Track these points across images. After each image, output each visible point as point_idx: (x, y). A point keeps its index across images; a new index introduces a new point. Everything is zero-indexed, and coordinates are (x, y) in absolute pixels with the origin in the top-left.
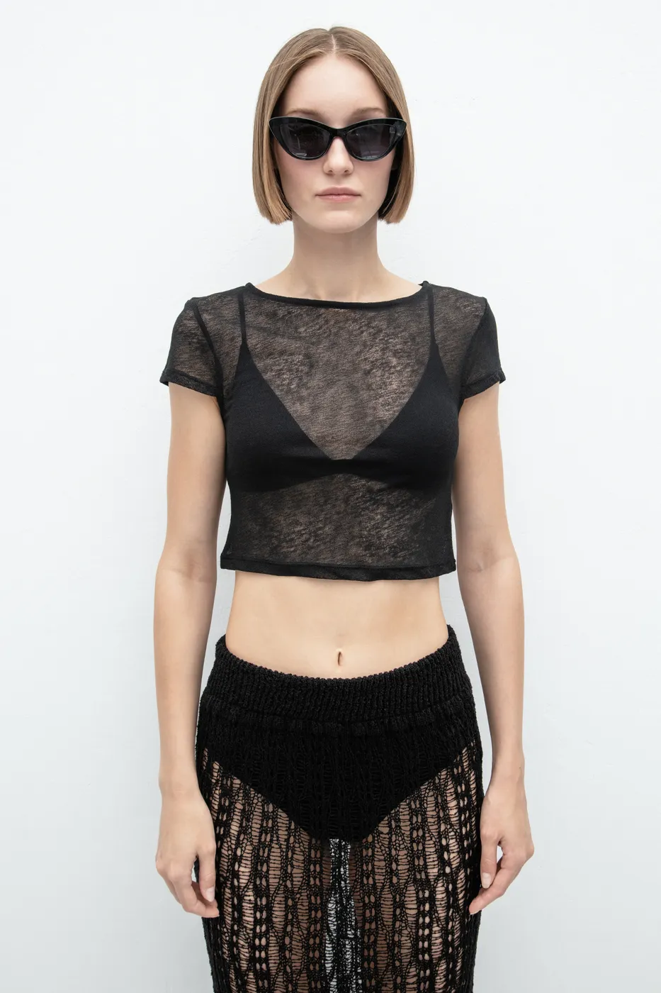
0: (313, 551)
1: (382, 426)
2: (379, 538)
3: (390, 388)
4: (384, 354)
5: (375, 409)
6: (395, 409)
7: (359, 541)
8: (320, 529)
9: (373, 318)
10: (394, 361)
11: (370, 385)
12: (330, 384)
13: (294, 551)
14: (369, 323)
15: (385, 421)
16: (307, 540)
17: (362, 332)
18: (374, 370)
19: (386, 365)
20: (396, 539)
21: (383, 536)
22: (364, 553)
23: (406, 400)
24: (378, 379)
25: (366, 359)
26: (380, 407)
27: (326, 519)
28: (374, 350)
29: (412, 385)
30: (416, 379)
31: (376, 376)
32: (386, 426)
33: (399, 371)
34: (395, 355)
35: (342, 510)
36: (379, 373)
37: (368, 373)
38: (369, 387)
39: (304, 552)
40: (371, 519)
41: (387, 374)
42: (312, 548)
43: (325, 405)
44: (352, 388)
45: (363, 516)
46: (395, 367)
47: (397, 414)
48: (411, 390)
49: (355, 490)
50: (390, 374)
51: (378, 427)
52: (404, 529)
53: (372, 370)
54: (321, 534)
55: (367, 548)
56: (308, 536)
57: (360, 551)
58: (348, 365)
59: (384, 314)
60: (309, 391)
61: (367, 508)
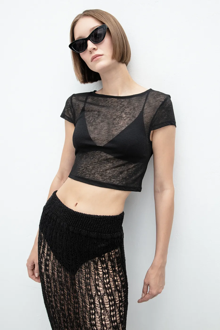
0: (84, 173)
1: (113, 137)
2: (106, 173)
3: (119, 125)
4: (121, 113)
5: (112, 131)
6: (119, 131)
7: (99, 173)
8: (88, 166)
9: (123, 102)
10: (124, 116)
11: (114, 123)
12: (102, 121)
13: (79, 172)
14: (121, 103)
15: (114, 135)
16: (84, 169)
17: (118, 106)
18: (117, 119)
19: (121, 117)
20: (112, 174)
21: (107, 172)
22: (100, 177)
23: (124, 129)
24: (117, 121)
25: (115, 115)
26: (114, 130)
27: (91, 164)
28: (119, 112)
29: (127, 124)
30: (130, 122)
31: (116, 120)
32: (114, 136)
33: (125, 119)
34: (125, 114)
35: (96, 162)
36: (118, 120)
37: (115, 119)
38: (113, 124)
39: (82, 173)
40: (104, 166)
41: (120, 120)
42: (84, 172)
43: (98, 128)
44: (108, 124)
45: (102, 165)
46: (124, 118)
47: (119, 133)
48: (127, 126)
49: (102, 156)
50: (121, 120)
51: (112, 136)
52: (116, 172)
53: (116, 118)
54: (88, 168)
55: (101, 175)
56: (84, 168)
57: (99, 176)
58: (109, 116)
59: (127, 100)
60: (95, 123)
61: (105, 163)
